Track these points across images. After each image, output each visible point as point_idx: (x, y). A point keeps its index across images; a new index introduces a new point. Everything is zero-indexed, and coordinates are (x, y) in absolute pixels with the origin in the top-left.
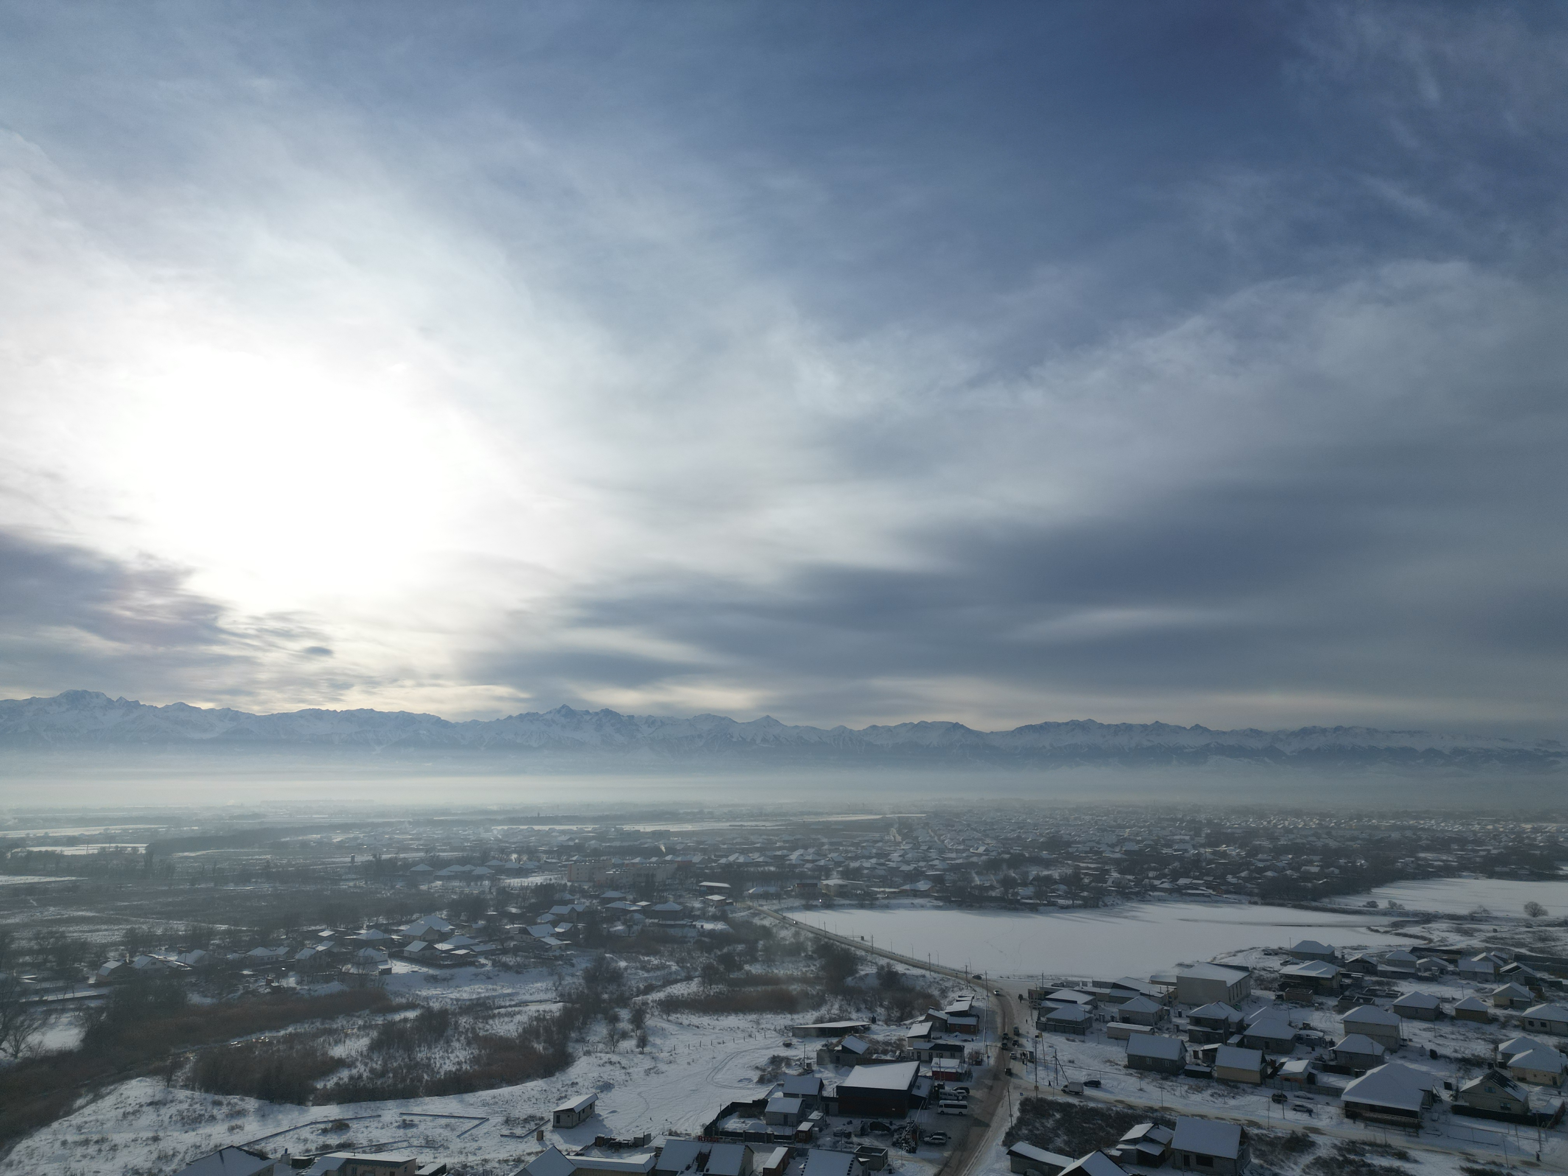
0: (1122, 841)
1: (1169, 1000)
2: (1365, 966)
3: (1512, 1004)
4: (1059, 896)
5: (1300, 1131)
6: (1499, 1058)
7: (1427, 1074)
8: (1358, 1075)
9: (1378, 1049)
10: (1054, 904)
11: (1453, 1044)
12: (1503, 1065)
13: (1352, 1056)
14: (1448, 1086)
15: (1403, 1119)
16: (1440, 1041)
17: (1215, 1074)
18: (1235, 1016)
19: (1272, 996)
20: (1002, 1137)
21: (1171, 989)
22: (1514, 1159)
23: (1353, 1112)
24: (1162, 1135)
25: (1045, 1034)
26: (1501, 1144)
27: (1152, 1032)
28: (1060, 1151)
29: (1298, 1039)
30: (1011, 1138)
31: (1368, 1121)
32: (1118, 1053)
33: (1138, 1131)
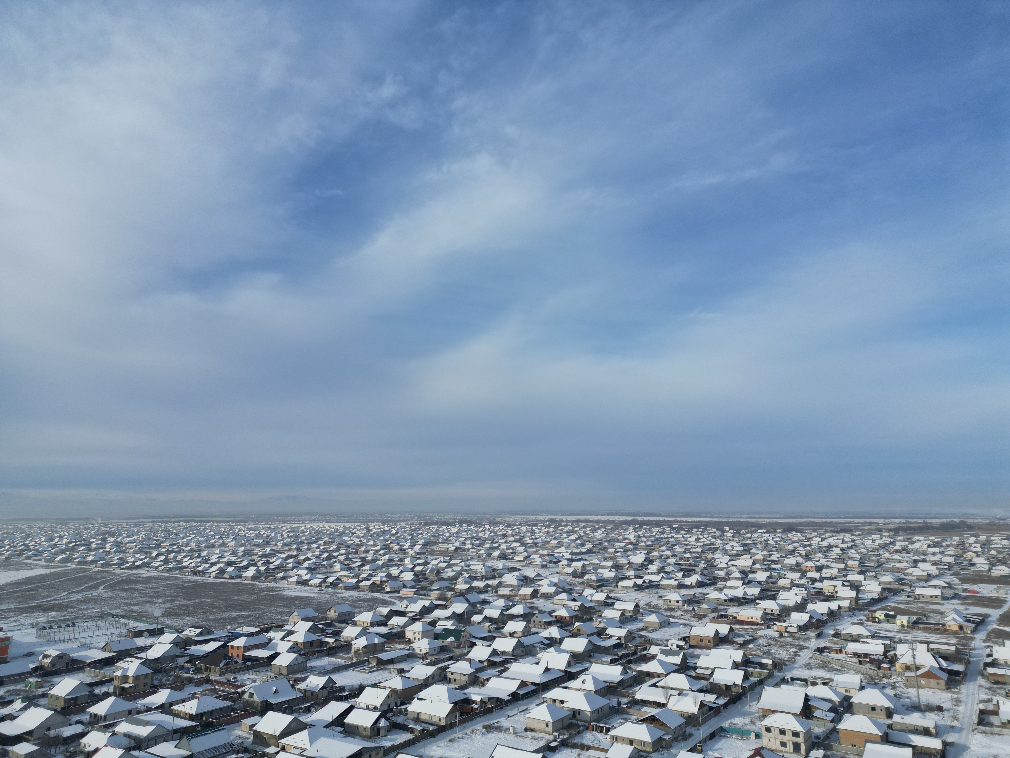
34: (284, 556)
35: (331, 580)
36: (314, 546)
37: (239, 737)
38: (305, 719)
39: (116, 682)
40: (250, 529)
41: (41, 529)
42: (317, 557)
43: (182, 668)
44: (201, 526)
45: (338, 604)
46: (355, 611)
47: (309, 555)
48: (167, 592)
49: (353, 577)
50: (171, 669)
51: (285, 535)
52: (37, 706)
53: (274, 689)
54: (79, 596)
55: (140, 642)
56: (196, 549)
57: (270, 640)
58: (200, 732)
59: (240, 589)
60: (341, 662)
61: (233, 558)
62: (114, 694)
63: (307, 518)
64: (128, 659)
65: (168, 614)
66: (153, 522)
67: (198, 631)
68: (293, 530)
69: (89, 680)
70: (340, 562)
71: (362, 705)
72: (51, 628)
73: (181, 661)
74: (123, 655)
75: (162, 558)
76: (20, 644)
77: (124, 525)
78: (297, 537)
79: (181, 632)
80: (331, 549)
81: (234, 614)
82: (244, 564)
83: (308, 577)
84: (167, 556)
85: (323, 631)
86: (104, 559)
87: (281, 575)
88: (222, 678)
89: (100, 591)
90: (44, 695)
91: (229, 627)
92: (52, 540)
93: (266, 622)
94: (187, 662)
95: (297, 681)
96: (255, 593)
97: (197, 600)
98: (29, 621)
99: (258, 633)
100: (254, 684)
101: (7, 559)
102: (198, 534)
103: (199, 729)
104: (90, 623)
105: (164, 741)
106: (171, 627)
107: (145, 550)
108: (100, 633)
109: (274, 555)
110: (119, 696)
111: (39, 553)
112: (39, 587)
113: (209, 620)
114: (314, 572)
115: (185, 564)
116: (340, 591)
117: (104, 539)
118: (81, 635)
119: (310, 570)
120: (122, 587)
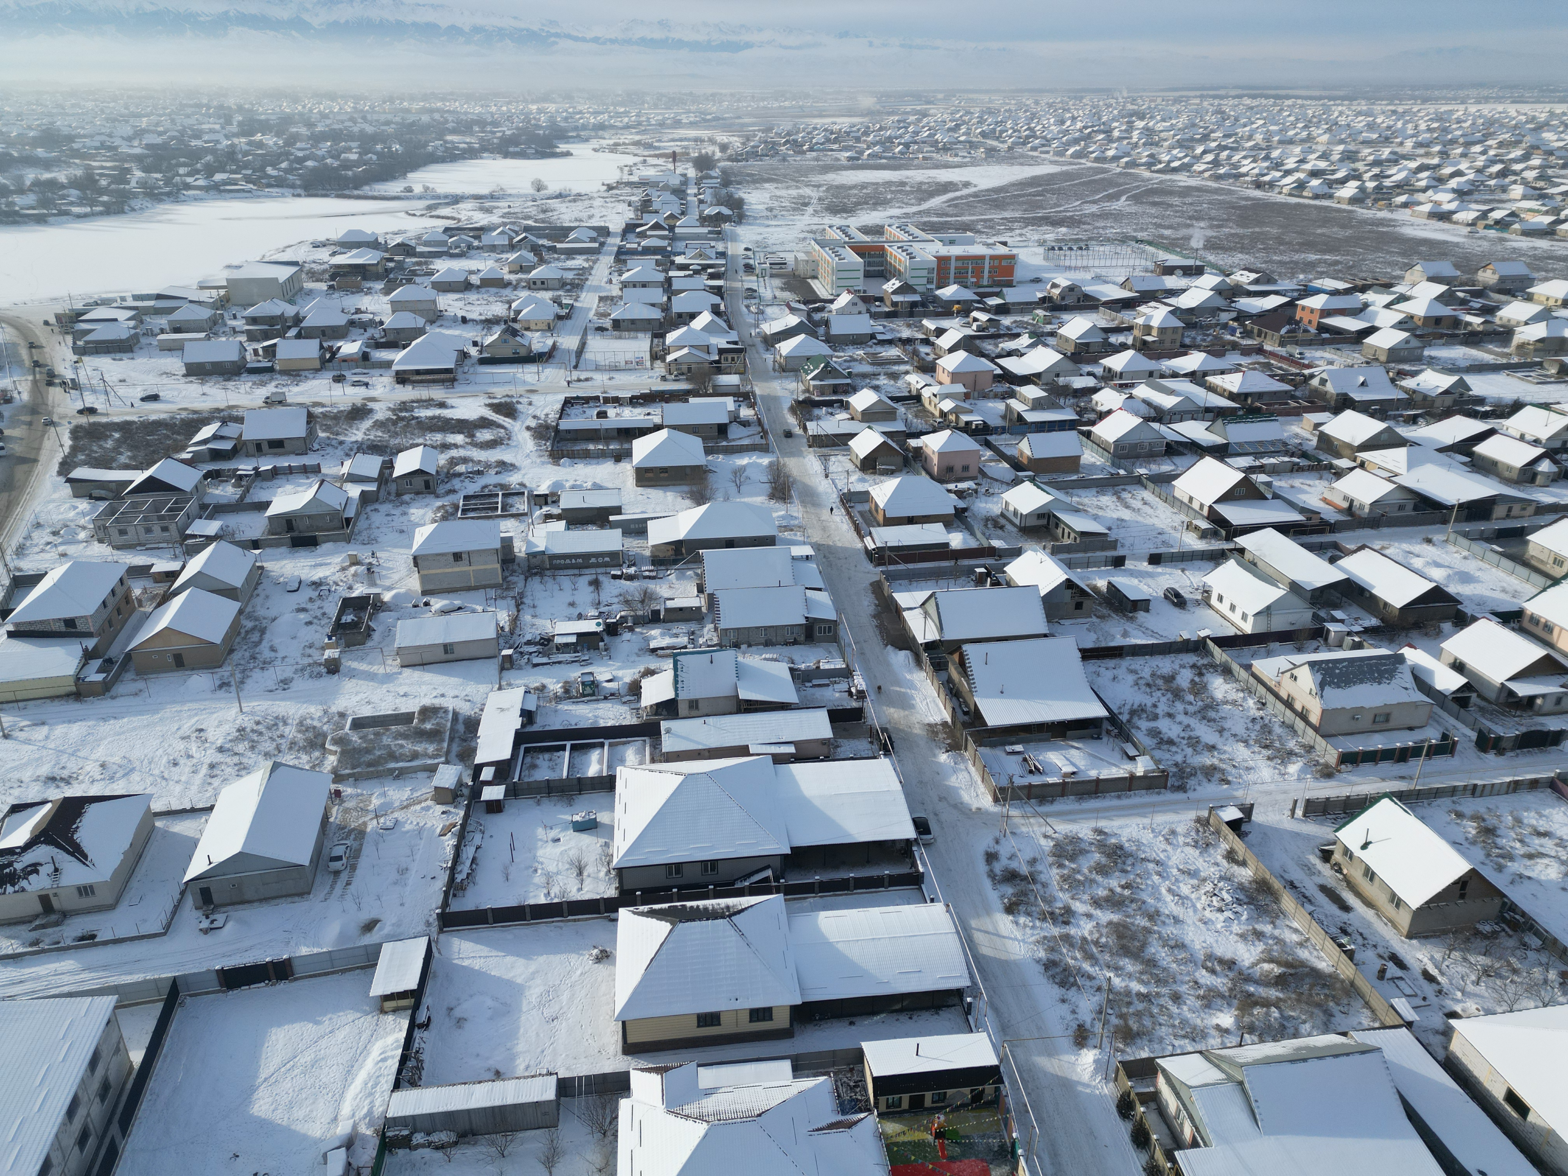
0: (139, 133)
1: (223, 303)
2: (405, 249)
3: (522, 269)
4: (72, 204)
5: (359, 402)
6: (512, 315)
7: (460, 336)
8: (404, 347)
9: (420, 322)
10: (67, 213)
11: (479, 309)
12: (515, 320)
13: (398, 331)
14: (475, 344)
15: (442, 376)
16: (469, 308)
17: (277, 368)
18: (290, 310)
19: (323, 286)
20: (56, 467)
21: (222, 292)
22: (521, 389)
23: (402, 378)
24: (232, 430)
25: (86, 359)
26: (513, 381)
27: (208, 338)
28: (126, 467)
29: (352, 323)
30: (65, 467)
31: (414, 383)
32: (176, 364)
33: (206, 432)
34: (1413, 165)
35: (1497, 215)
36: (1478, 148)
37: (1297, 435)
38: (1404, 431)
39: (1136, 332)
40: (1359, 114)
41: (1050, 106)
42: (1479, 171)
43: (1225, 326)
44: (1275, 105)
45: (1504, 260)
46: (1536, 275)
47: (1463, 166)
48: (1213, 213)
49: (1547, 213)
50: (1209, 327)
51: (1423, 126)
52: (1046, 345)
53: (1362, 379)
54: (1094, 208)
55: (1171, 282)
56: (1264, 145)
57: (1366, 305)
58: (1241, 417)
59: (1327, 217)
60: (1488, 358)
61: (1322, 165)
62: (1133, 347)
63: (1473, 92)
64: (1153, 304)
65: (1212, 245)
66: (1202, 97)
67: (1253, 276)
68: (1439, 118)
69: (1103, 324)
70: (1525, 183)
71: (1511, 432)
72: (1060, 249)
73: (1224, 317)
74: (1148, 297)
75: (1209, 157)
76: (1027, 266)
77: (1159, 100)
78: (1445, 130)
79: (1228, 275)
80: (1512, 156)
81: (1313, 257)
82: (1340, 175)
83: (1452, 206)
84: (1217, 155)
85: (1463, 302)
86: (1128, 154)
87: (1402, 199)
88: (1282, 351)
89: (1121, 204)
90: (1053, 334)
91: (1301, 277)
92: (1063, 122)
93: (1364, 275)
94: (1234, 320)
95: (1402, 374)
96: (1352, 227)
97: (1257, 230)
98: (1036, 237)
99: (1347, 292)
100: (1330, 367)
101: (1010, 148)
102: (1271, 120)
103: (1241, 413)
104: (1107, 249)
105: (1193, 419)
106: (1214, 266)
107: (1185, 144)
108: (1120, 263)
109: (1396, 162)
110: (1139, 350)
111: (1048, 142)
112: (1047, 191)
113: (1271, 262)
114: (1466, 198)
115: (1243, 170)
116: (1513, 237)
117: (1130, 124)
118: (1097, 263)
119: (1461, 194)
120: (1151, 199)
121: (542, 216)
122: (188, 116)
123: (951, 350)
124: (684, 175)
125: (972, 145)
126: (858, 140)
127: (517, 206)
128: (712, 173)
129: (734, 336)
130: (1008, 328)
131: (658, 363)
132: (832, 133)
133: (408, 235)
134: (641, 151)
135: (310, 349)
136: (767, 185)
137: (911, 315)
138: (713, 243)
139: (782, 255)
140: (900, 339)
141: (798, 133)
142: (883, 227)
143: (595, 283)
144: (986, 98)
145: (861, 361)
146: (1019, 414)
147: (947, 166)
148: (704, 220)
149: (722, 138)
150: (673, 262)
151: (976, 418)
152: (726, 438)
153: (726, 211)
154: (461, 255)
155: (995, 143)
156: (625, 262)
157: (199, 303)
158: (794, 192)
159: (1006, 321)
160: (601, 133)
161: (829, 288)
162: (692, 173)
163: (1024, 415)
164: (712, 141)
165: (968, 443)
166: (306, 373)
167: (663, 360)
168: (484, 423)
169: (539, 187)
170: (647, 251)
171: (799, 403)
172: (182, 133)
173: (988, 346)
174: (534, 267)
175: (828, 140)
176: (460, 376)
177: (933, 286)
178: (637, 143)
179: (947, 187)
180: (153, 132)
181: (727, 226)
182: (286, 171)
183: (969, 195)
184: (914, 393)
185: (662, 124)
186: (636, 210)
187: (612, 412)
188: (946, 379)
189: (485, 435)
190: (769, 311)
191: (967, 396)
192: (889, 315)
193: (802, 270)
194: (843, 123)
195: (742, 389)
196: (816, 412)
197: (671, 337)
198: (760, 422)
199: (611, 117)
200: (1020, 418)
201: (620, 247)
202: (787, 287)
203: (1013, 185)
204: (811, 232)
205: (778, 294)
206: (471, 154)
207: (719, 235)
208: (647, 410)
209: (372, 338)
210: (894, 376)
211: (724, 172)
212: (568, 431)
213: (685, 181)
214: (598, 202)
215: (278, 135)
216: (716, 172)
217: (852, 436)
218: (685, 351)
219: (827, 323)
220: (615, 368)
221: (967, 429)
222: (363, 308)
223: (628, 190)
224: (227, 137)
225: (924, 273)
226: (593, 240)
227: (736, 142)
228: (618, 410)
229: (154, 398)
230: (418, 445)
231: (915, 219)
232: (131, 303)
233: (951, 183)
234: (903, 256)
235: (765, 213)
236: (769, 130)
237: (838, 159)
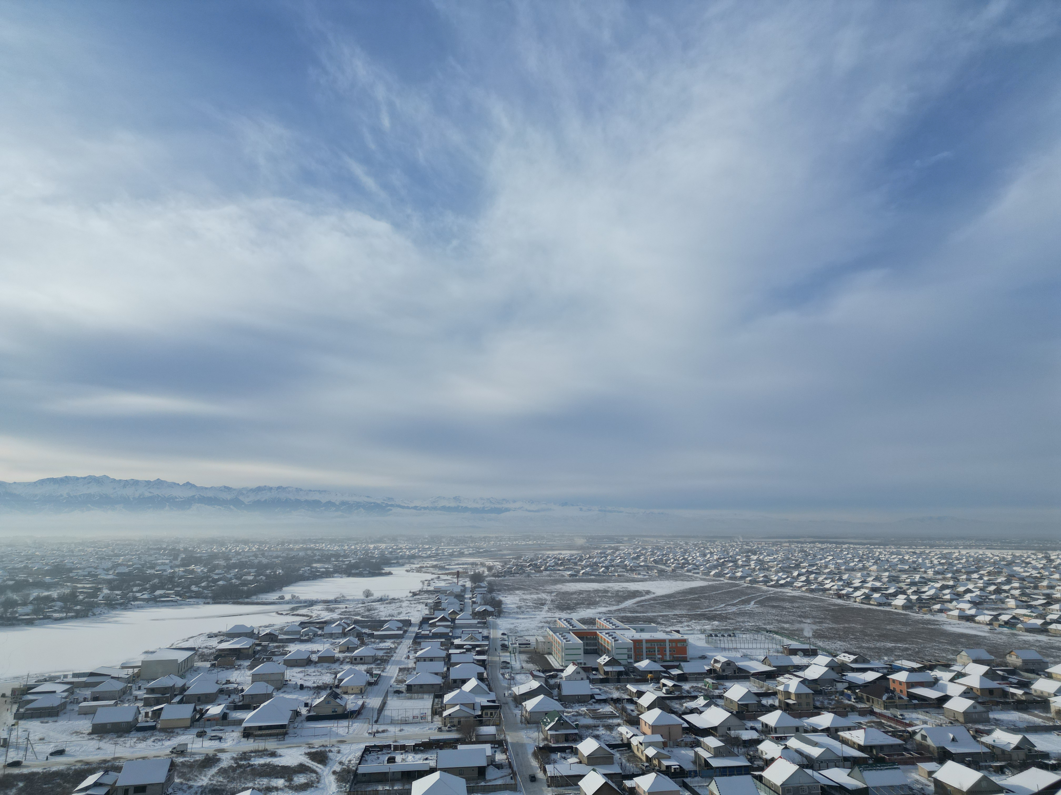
0: (115, 566)
1: (134, 679)
2: (271, 637)
3: (348, 650)
4: (55, 611)
5: (211, 753)
6: (336, 683)
7: (296, 699)
8: (254, 709)
9: (270, 689)
10: (49, 618)
11: (314, 679)
12: (337, 687)
13: (252, 696)
14: (306, 705)
15: (277, 731)
16: (306, 678)
17: (159, 726)
18: (179, 682)
19: (208, 664)
21: (136, 670)
22: (334, 740)
23: (248, 733)
24: (110, 778)
25: (21, 722)
26: (328, 734)
27: (116, 704)
29: (221, 691)
31: (256, 737)
32: (85, 725)
33: (90, 780)
34: (938, 585)
35: (1005, 618)
36: (975, 576)
37: (917, 781)
38: (998, 780)
39: (780, 696)
40: (892, 553)
41: (695, 545)
42: (981, 589)
43: (842, 693)
44: (836, 547)
45: (1021, 648)
46: (1047, 660)
47: (971, 586)
48: (814, 613)
49: (1036, 617)
50: (831, 693)
51: (936, 562)
52: (717, 705)
53: (951, 736)
54: (734, 609)
55: (797, 660)
56: (837, 571)
57: (937, 680)
58: (871, 765)
59: (891, 618)
60: (1038, 721)
61: (878, 584)
62: (780, 708)
63: (960, 542)
64: (787, 676)
65: (818, 635)
66: (789, 542)
67: (852, 657)
68: (944, 556)
69: (755, 690)
70: (1013, 597)
72: (716, 636)
73: (840, 687)
74: (782, 670)
75: (803, 578)
76: (695, 647)
77: (763, 544)
78: (951, 564)
79: (835, 656)
80: (999, 581)
81: (890, 645)
82: (892, 590)
83: (973, 612)
84: (808, 577)
85: (1004, 678)
86: (750, 576)
87: (938, 607)
88: (887, 713)
89: (752, 606)
90: (720, 697)
91: (886, 658)
92: (705, 555)
93: (928, 658)
94: (847, 689)
95: (980, 732)
96: (910, 625)
97: (846, 625)
98: (699, 628)
99: (920, 670)
100: (925, 726)
101: (673, 570)
102: (836, 556)
103: (870, 762)
104: (748, 636)
105: (836, 766)
106: (824, 650)
107: (786, 570)
108: (758, 646)
109: (926, 584)
110: (785, 710)
111: (697, 567)
112: (702, 597)
113: (863, 647)
114: (980, 607)
115: (827, 586)
116: (1020, 632)
117: (748, 557)
118: (742, 646)
119: (975, 604)
120: (771, 604)
121: (367, 613)
122: (151, 555)
123: (650, 707)
124: (464, 586)
125: (649, 568)
126: (576, 564)
127: (351, 607)
128: (482, 584)
129: (492, 696)
130: (688, 692)
131: (437, 718)
132: (559, 560)
133: (275, 627)
134: (436, 571)
135: (186, 711)
136: (517, 592)
137: (619, 681)
138: (480, 630)
139: (527, 638)
140: (612, 699)
141: (537, 560)
142: (595, 619)
143: (397, 659)
144: (655, 540)
145: (584, 715)
146: (705, 760)
147: (634, 580)
148: (475, 615)
149: (490, 563)
150: (452, 643)
151: (673, 763)
152: (484, 779)
153: (490, 609)
154: (309, 641)
155: (663, 567)
156: (419, 643)
157: (118, 678)
158: (535, 596)
159: (686, 686)
160: (412, 560)
161: (560, 661)
162: (469, 584)
163: (710, 761)
164: (483, 565)
165: (670, 785)
166: (178, 730)
167: (440, 714)
168: (302, 769)
169: (368, 594)
170: (436, 636)
171: (540, 749)
172: (143, 566)
173: (675, 705)
174: (356, 648)
175: (557, 564)
176: (291, 731)
177: (632, 661)
178: (434, 567)
179: (635, 594)
180: (124, 565)
181: (490, 619)
182: (204, 588)
183: (650, 599)
184: (625, 741)
185: (451, 555)
186: (431, 608)
187: (399, 758)
188: (648, 731)
189: (300, 779)
190: (518, 677)
191: (665, 745)
192: (603, 681)
193: (541, 648)
194: (566, 554)
195: (498, 738)
196: (553, 756)
197: (448, 697)
198: (510, 765)
199: (420, 551)
200: (707, 763)
201: (417, 634)
202: (531, 660)
203: (679, 593)
204: (547, 622)
205: (524, 665)
206: (327, 574)
207: (485, 625)
208: (425, 756)
209: (233, 702)
210: (610, 728)
211: (490, 583)
212: (364, 775)
213: (464, 589)
214: (405, 604)
215: (205, 566)
216: (484, 584)
217: (581, 777)
218: (457, 708)
219: (559, 686)
220: (405, 722)
221: (667, 772)
222: (232, 680)
223: (426, 596)
224: (171, 567)
225: (625, 651)
226: (399, 629)
227: (498, 565)
228: (404, 756)
229: (60, 753)
230: (248, 789)
231: (616, 615)
232: (70, 679)
233: (637, 591)
234: (609, 639)
235: (516, 610)
236: (519, 558)
237: (563, 576)
